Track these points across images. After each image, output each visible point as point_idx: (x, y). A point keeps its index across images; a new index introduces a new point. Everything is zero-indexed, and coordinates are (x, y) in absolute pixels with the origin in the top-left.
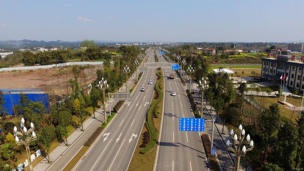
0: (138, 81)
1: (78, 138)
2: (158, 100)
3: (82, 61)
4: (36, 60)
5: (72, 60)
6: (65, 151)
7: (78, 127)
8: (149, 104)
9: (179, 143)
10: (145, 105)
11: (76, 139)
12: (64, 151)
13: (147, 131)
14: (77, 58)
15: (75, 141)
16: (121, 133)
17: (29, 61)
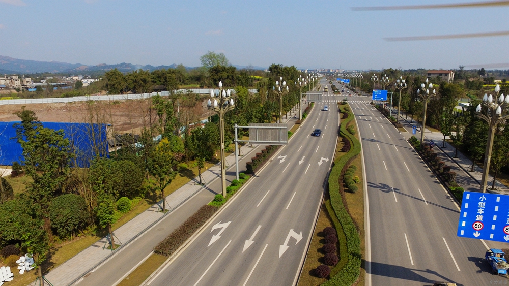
0: (303, 120)
1: (146, 230)
2: (350, 154)
3: (202, 87)
4: (127, 85)
5: (185, 86)
6: (101, 262)
7: (157, 201)
8: (330, 161)
9: (433, 270)
10: (320, 163)
11: (142, 232)
12: (98, 262)
13: (330, 226)
14: (194, 84)
15: (136, 237)
16: (260, 227)
17: (115, 86)
